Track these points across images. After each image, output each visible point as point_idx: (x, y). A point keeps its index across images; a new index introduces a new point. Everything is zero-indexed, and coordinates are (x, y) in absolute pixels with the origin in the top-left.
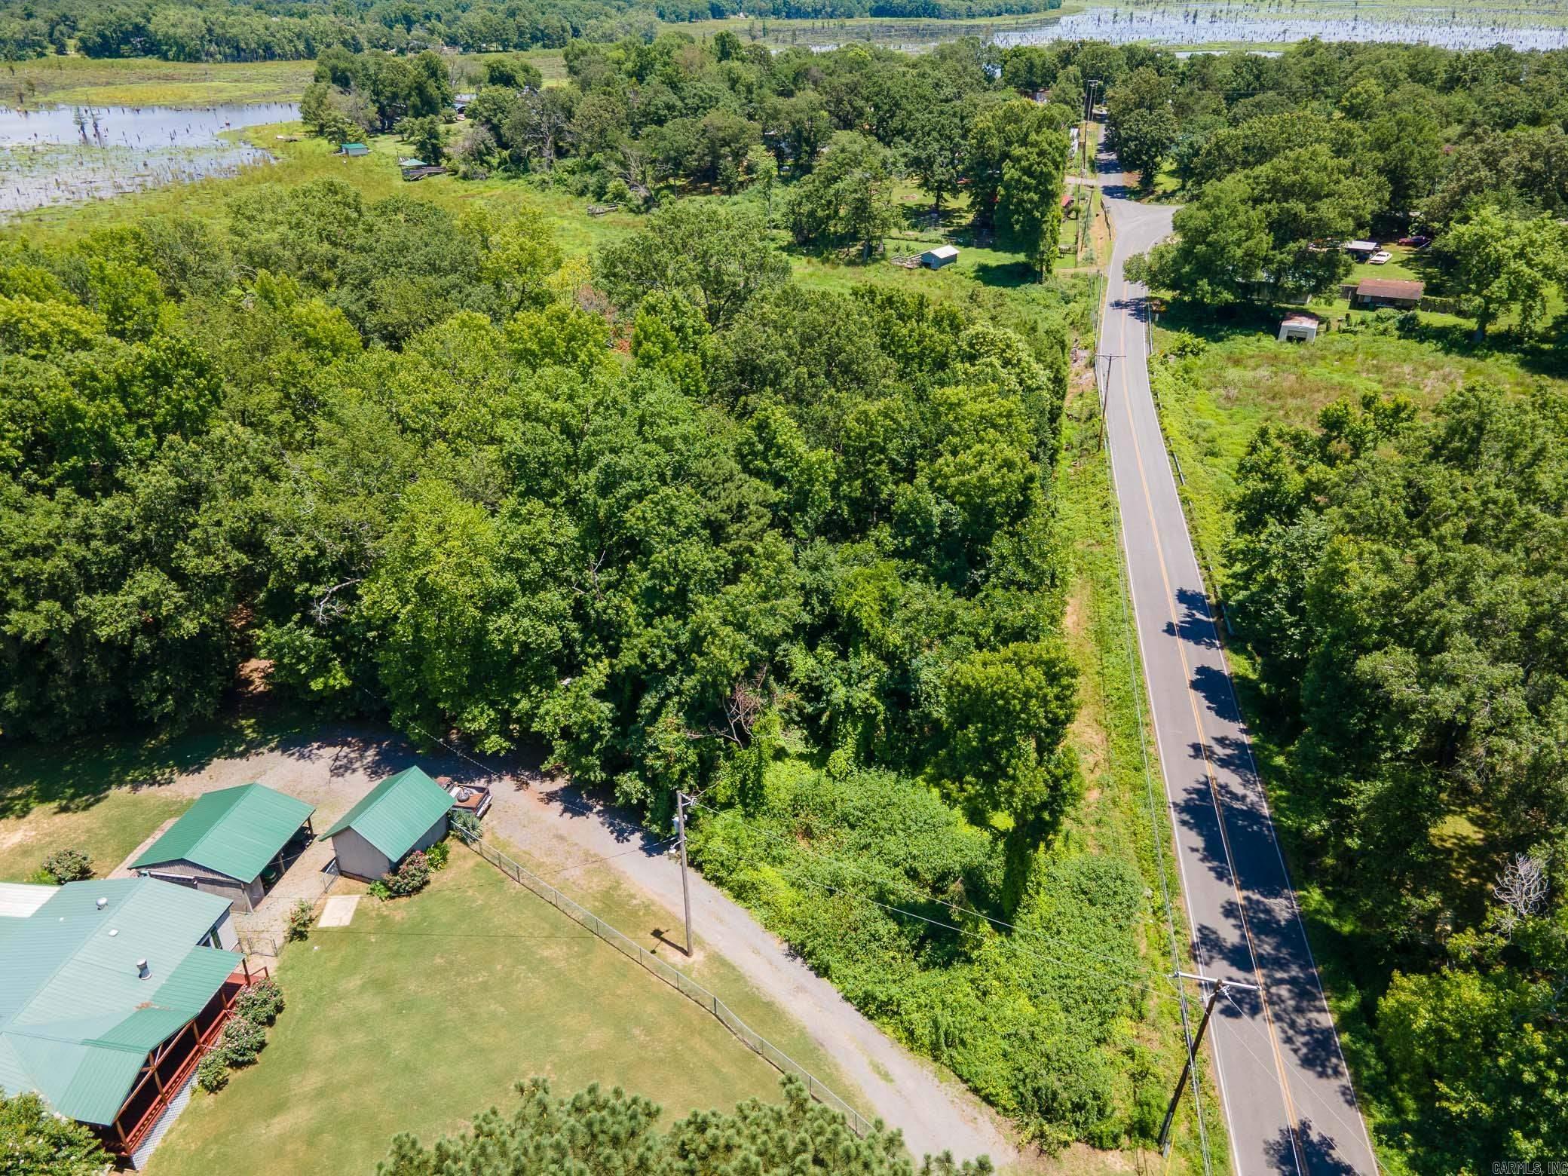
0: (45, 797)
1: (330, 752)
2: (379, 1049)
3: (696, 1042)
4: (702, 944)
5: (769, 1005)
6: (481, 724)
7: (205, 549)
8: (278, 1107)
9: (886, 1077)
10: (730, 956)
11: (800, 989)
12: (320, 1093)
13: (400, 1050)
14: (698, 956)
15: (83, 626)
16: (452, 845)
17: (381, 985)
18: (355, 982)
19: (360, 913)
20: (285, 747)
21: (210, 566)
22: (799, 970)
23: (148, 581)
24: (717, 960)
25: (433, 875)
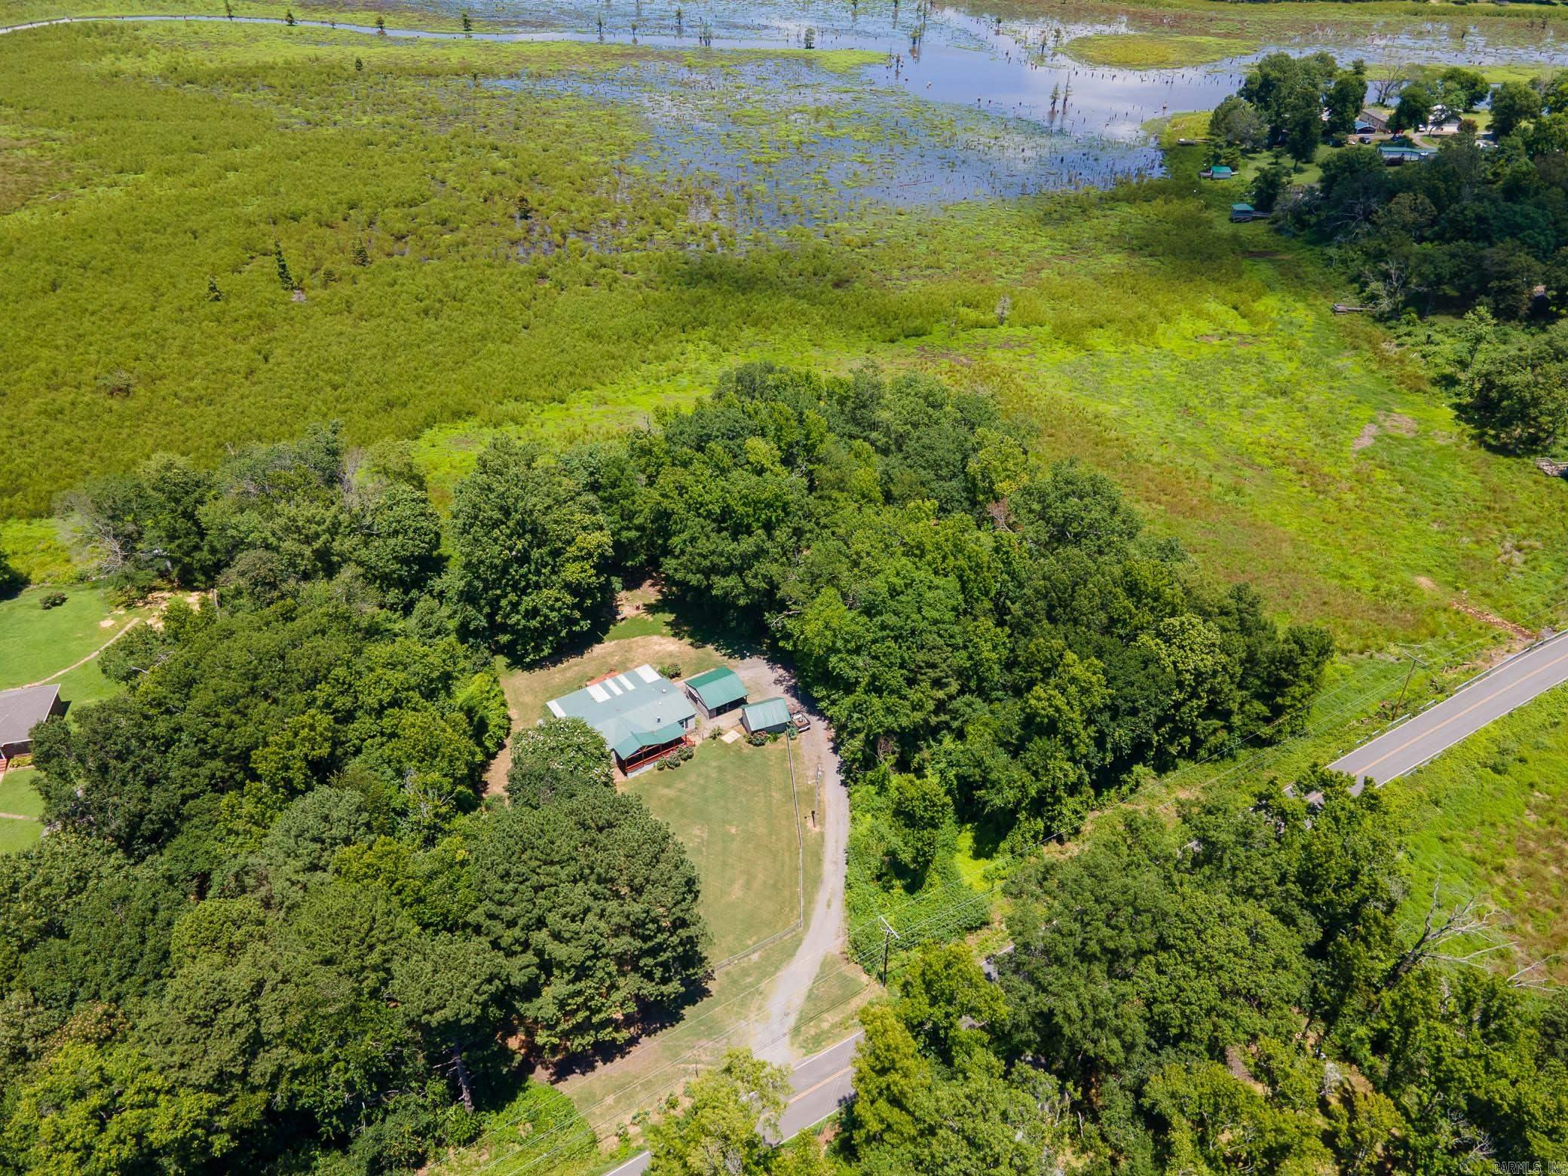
0: (690, 636)
1: (781, 671)
2: (704, 789)
3: (787, 854)
4: (822, 825)
5: (820, 860)
6: (819, 695)
7: (755, 577)
8: (668, 787)
9: (829, 906)
10: (826, 837)
11: (836, 863)
12: (681, 790)
13: (710, 792)
14: (817, 829)
15: (710, 587)
16: (783, 737)
17: (721, 770)
18: (715, 764)
19: (736, 741)
20: (768, 660)
21: (754, 583)
22: (842, 857)
23: (732, 581)
24: (822, 835)
25: (768, 743)
